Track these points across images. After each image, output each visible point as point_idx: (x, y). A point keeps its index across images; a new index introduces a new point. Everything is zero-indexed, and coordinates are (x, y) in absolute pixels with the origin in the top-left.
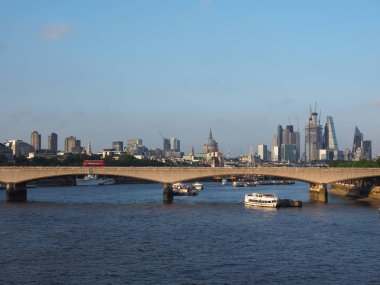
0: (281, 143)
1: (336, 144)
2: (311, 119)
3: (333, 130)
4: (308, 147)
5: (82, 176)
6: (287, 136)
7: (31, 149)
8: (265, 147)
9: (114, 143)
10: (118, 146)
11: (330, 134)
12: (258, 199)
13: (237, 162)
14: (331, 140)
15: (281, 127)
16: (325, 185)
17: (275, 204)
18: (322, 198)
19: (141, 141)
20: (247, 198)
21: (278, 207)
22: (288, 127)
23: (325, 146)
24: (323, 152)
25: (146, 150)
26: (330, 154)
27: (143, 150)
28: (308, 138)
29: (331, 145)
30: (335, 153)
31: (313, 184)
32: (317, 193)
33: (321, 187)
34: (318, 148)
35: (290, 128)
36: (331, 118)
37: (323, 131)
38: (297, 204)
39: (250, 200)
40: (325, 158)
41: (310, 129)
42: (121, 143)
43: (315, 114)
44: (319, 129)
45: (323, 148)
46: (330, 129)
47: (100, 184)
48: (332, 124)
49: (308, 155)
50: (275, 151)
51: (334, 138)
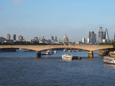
0: (90, 37)
1: (108, 38)
2: (100, 29)
3: (107, 33)
4: (99, 39)
5: (18, 49)
6: (92, 35)
7: (5, 39)
8: (85, 39)
9: (35, 38)
10: (36, 39)
11: (106, 34)
12: (66, 56)
13: (74, 44)
14: (107, 36)
15: (90, 32)
16: (92, 51)
17: (71, 58)
18: (91, 56)
19: (43, 37)
20: (63, 56)
21: (72, 59)
22: (92, 32)
23: (105, 38)
24: (104, 40)
25: (45, 40)
26: (106, 41)
27: (44, 40)
28: (99, 36)
29: (107, 38)
30: (108, 41)
31: (89, 51)
32: (90, 54)
33: (91, 52)
34: (102, 39)
35: (93, 32)
36: (107, 29)
37: (104, 33)
38: (79, 58)
39: (64, 57)
40: (104, 42)
41: (100, 32)
42: (37, 38)
43: (101, 28)
44: (103, 33)
45: (104, 39)
46: (106, 33)
47: (25, 51)
48: (107, 31)
49: (99, 41)
50: (88, 40)
51: (108, 35)
